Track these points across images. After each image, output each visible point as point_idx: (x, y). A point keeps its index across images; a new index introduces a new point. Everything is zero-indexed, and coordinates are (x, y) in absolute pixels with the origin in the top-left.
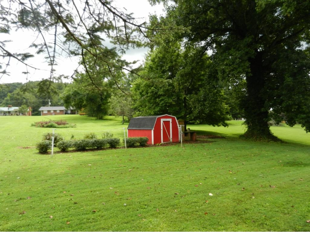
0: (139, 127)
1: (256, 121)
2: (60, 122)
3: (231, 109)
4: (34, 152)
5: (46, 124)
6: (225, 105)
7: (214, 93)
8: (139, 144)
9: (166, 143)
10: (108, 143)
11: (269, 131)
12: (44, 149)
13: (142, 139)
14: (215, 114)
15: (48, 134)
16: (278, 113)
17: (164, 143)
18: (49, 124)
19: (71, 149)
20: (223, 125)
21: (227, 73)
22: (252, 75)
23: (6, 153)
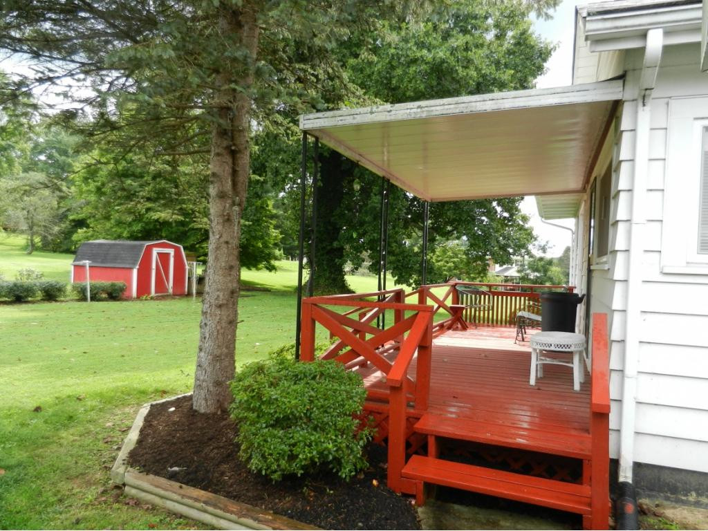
0: (102, 262)
1: (325, 262)
3: (283, 238)
6: (273, 230)
7: (257, 207)
9: (161, 296)
11: (343, 281)
13: (115, 286)
14: (253, 246)
16: (357, 252)
17: (157, 295)
20: (267, 268)
21: (283, 176)
22: (322, 185)
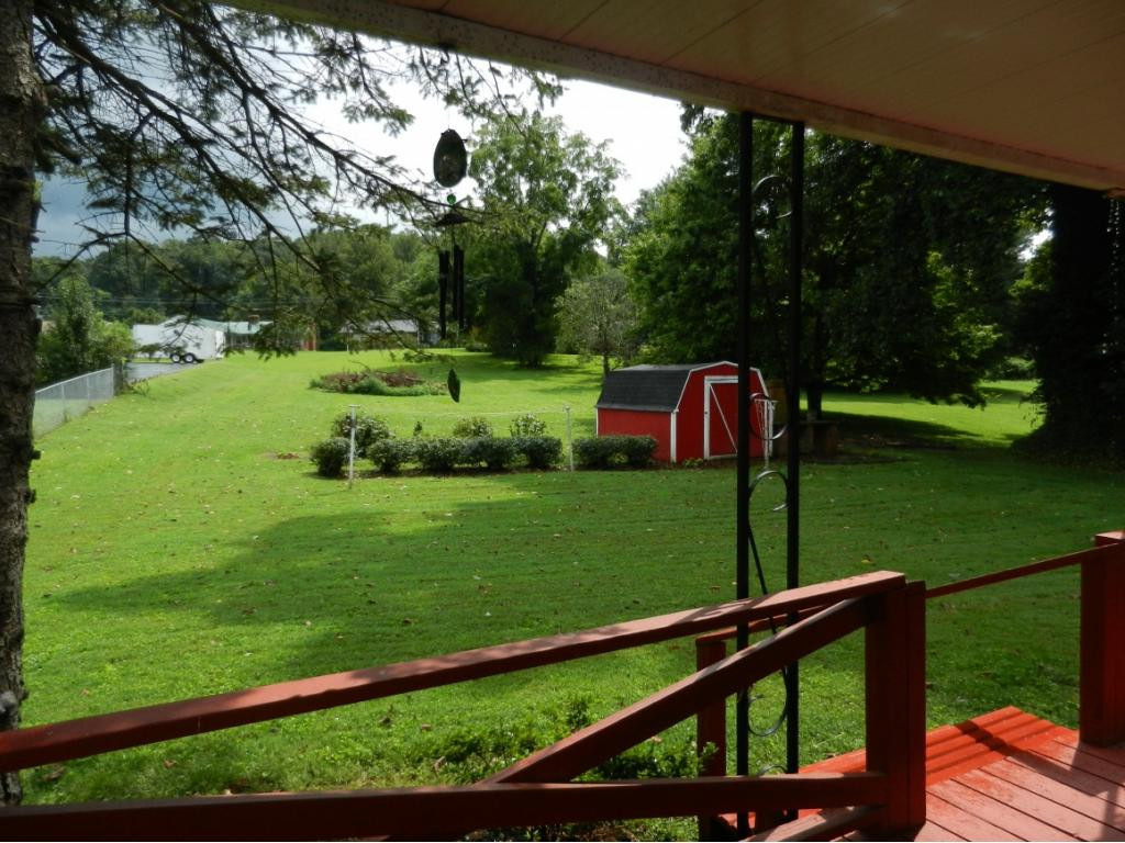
2: (395, 375)
4: (305, 471)
5: (354, 381)
6: (980, 326)
8: (624, 459)
9: (722, 460)
10: (523, 451)
12: (330, 464)
13: (636, 443)
15: (348, 417)
17: (713, 457)
18: (364, 383)
19: (410, 466)
20: (966, 401)
23: (231, 470)
